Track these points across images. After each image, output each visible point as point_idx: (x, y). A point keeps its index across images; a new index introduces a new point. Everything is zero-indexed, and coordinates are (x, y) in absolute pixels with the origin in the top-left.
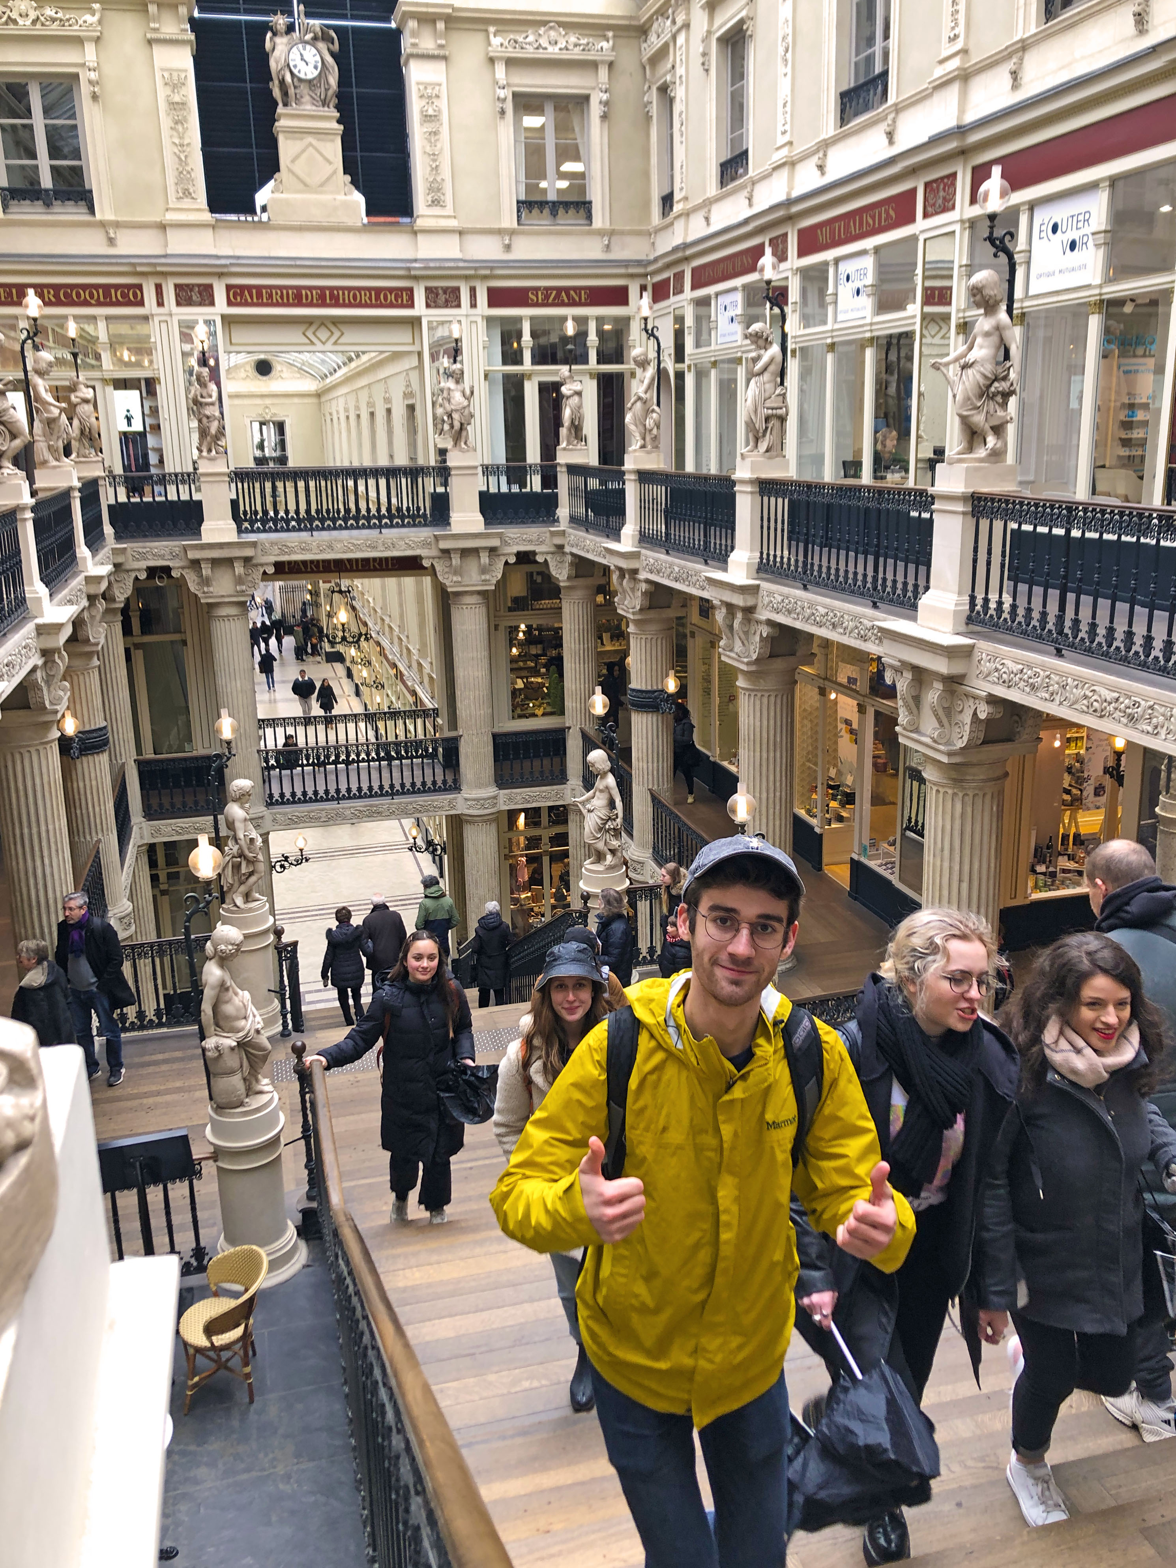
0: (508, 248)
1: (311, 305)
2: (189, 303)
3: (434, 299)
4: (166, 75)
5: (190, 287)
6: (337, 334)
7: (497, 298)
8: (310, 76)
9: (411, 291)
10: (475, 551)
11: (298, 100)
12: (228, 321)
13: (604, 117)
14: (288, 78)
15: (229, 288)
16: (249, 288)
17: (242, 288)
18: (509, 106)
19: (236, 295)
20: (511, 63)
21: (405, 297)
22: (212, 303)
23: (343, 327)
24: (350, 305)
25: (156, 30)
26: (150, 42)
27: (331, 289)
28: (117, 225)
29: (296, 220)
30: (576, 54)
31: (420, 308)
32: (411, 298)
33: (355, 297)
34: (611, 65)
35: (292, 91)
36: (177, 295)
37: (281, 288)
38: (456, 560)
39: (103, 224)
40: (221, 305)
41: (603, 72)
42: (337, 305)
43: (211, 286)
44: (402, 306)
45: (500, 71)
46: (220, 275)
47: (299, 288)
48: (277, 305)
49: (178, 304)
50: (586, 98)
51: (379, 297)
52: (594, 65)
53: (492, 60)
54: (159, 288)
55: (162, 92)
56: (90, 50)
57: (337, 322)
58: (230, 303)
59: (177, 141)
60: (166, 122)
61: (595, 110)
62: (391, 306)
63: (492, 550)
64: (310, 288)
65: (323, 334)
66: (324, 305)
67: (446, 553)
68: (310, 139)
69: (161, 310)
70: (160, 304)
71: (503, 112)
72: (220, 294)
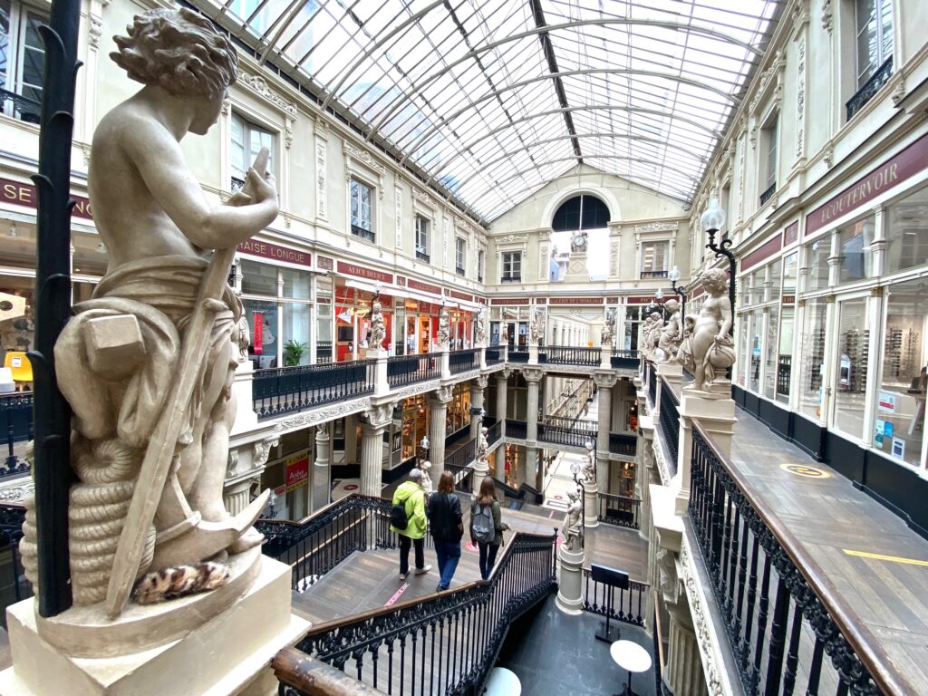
0: (636, 286)
1: (572, 303)
3: (609, 301)
4: (542, 248)
5: (541, 299)
6: (580, 311)
7: (630, 300)
8: (580, 245)
9: (602, 299)
10: (607, 375)
11: (576, 251)
12: (549, 307)
13: (674, 246)
14: (574, 245)
15: (551, 299)
16: (556, 299)
17: (554, 299)
18: (640, 246)
19: (553, 301)
20: (641, 234)
21: (600, 301)
22: (545, 303)
23: (581, 309)
24: (584, 303)
25: (541, 238)
27: (579, 299)
28: (525, 285)
29: (571, 281)
30: (665, 229)
31: (605, 303)
32: (602, 301)
33: (585, 301)
34: (677, 231)
35: (575, 248)
36: (537, 301)
37: (565, 299)
38: (600, 377)
39: (522, 285)
40: (548, 303)
41: (674, 234)
42: (580, 303)
43: (546, 299)
44: (599, 303)
45: (638, 237)
46: (548, 296)
47: (569, 299)
48: (563, 303)
50: (668, 241)
51: (592, 301)
52: (671, 232)
53: (636, 234)
54: (533, 300)
55: (541, 252)
56: (525, 245)
57: (580, 307)
58: (550, 303)
60: (541, 259)
61: (671, 244)
62: (596, 303)
63: (613, 376)
64: (573, 299)
65: (576, 311)
66: (576, 303)
67: (597, 375)
68: (578, 260)
71: (638, 248)
72: (548, 301)
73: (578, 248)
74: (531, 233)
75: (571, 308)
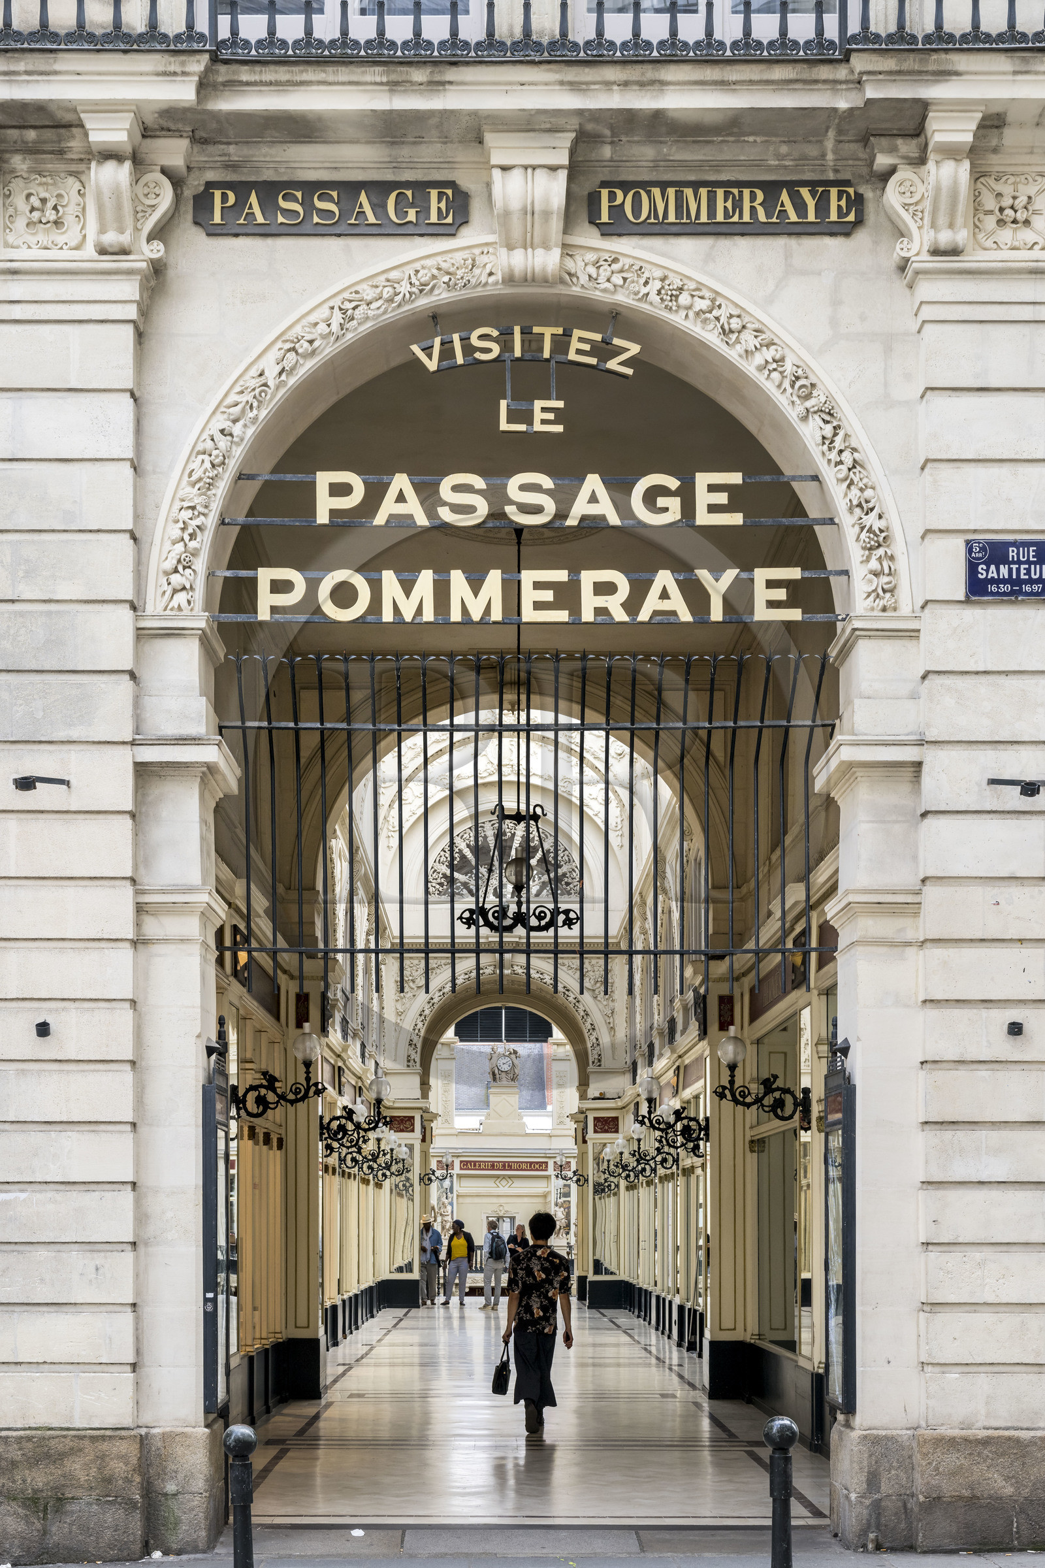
1: (499, 1169)
2: (443, 1168)
3: (558, 1167)
6: (510, 1182)
8: (506, 1070)
9: (547, 1163)
11: (500, 1080)
12: (460, 1176)
14: (496, 1071)
15: (461, 1162)
16: (470, 1162)
17: (467, 1162)
19: (465, 1165)
21: (543, 1166)
22: (453, 1169)
23: (512, 1179)
24: (517, 1170)
27: (509, 1162)
29: (494, 1132)
31: (551, 1171)
32: (547, 1166)
33: (519, 1166)
35: (498, 1076)
36: (437, 1165)
37: (485, 1162)
40: (457, 1169)
42: (511, 1170)
43: (453, 1161)
44: (542, 1170)
46: (458, 1156)
47: (493, 1162)
48: (483, 1169)
49: (438, 1169)
51: (531, 1166)
57: (510, 1177)
58: (461, 1169)
59: (445, 1099)
60: (440, 1092)
62: (537, 1170)
64: (499, 1162)
65: (504, 1182)
66: (505, 1169)
68: (504, 1096)
72: (456, 1164)
73: (503, 1075)
75: (497, 1177)
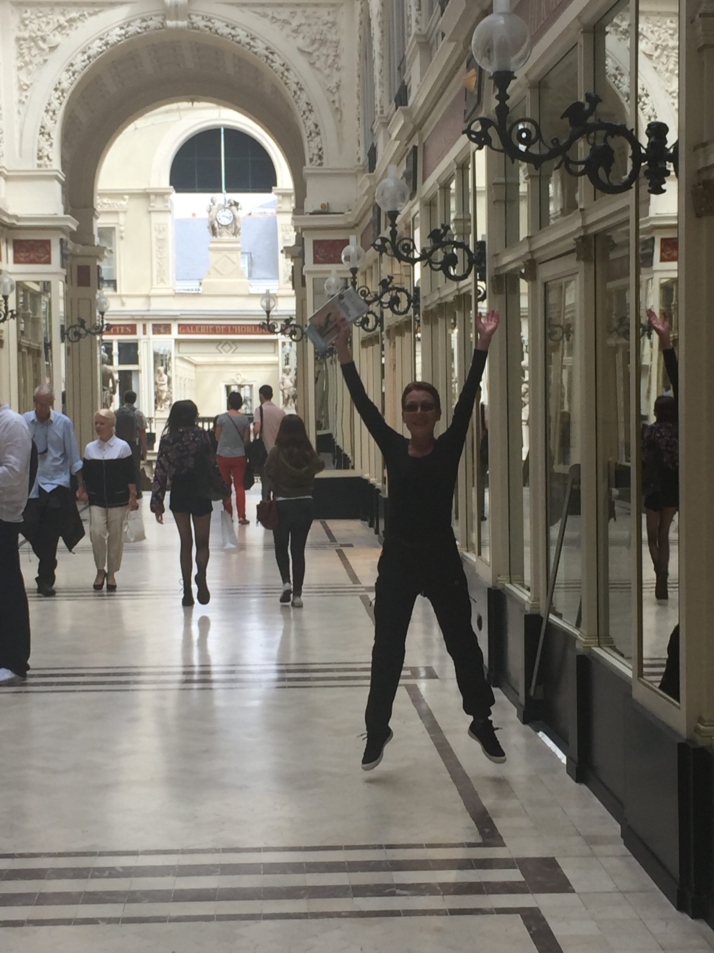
1: (221, 333)
2: (159, 333)
4: (157, 226)
5: (160, 325)
6: (234, 348)
8: (227, 224)
11: (221, 234)
12: (178, 342)
14: (216, 225)
15: (179, 325)
16: (189, 325)
17: (186, 325)
19: (183, 328)
22: (170, 333)
23: (238, 345)
24: (241, 334)
25: (154, 207)
26: (150, 212)
27: (231, 325)
28: (127, 296)
29: (215, 292)
33: (243, 329)
35: (218, 230)
36: (153, 330)
37: (205, 325)
39: (120, 296)
40: (175, 334)
42: (234, 333)
43: (170, 325)
44: (269, 334)
46: (175, 320)
47: (215, 325)
48: (203, 333)
49: (154, 333)
51: (256, 329)
54: (144, 326)
55: (154, 234)
56: (122, 217)
57: (234, 341)
58: (179, 333)
59: (159, 256)
60: (155, 248)
64: (221, 325)
65: (227, 348)
66: (227, 333)
68: (225, 253)
69: (145, 336)
70: (145, 333)
72: (175, 329)
74: (133, 195)
